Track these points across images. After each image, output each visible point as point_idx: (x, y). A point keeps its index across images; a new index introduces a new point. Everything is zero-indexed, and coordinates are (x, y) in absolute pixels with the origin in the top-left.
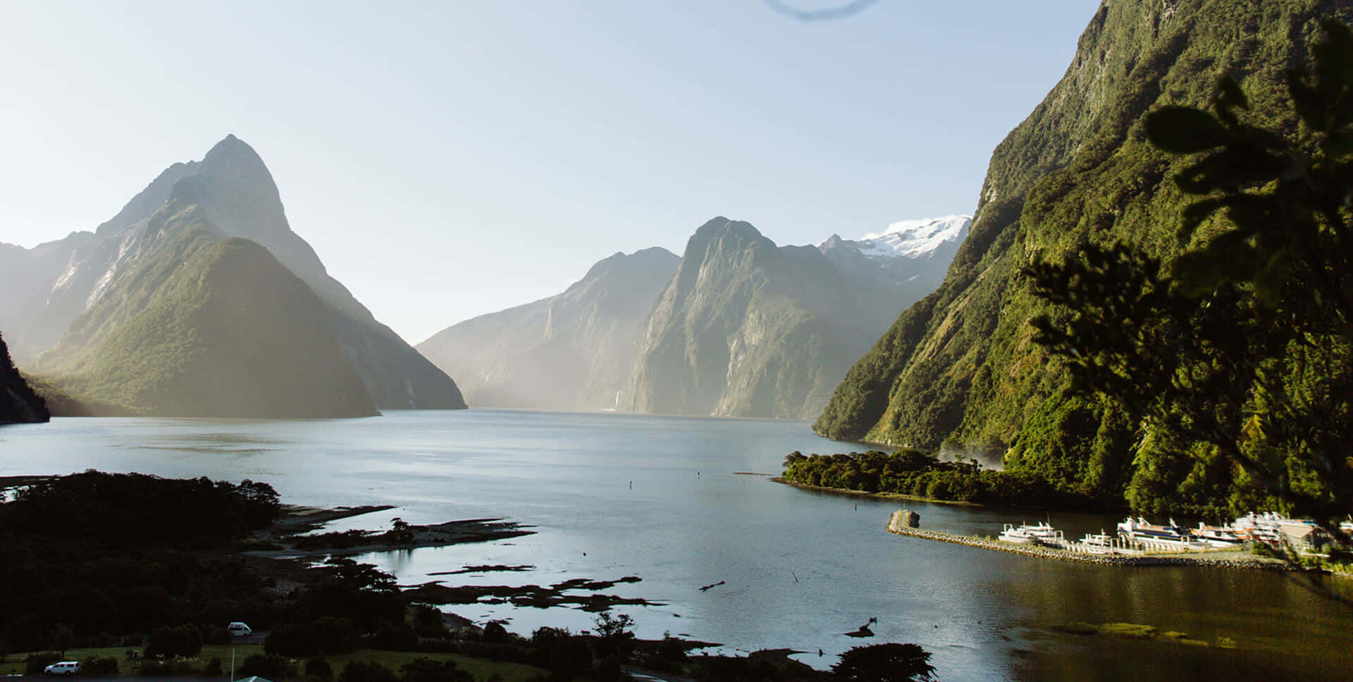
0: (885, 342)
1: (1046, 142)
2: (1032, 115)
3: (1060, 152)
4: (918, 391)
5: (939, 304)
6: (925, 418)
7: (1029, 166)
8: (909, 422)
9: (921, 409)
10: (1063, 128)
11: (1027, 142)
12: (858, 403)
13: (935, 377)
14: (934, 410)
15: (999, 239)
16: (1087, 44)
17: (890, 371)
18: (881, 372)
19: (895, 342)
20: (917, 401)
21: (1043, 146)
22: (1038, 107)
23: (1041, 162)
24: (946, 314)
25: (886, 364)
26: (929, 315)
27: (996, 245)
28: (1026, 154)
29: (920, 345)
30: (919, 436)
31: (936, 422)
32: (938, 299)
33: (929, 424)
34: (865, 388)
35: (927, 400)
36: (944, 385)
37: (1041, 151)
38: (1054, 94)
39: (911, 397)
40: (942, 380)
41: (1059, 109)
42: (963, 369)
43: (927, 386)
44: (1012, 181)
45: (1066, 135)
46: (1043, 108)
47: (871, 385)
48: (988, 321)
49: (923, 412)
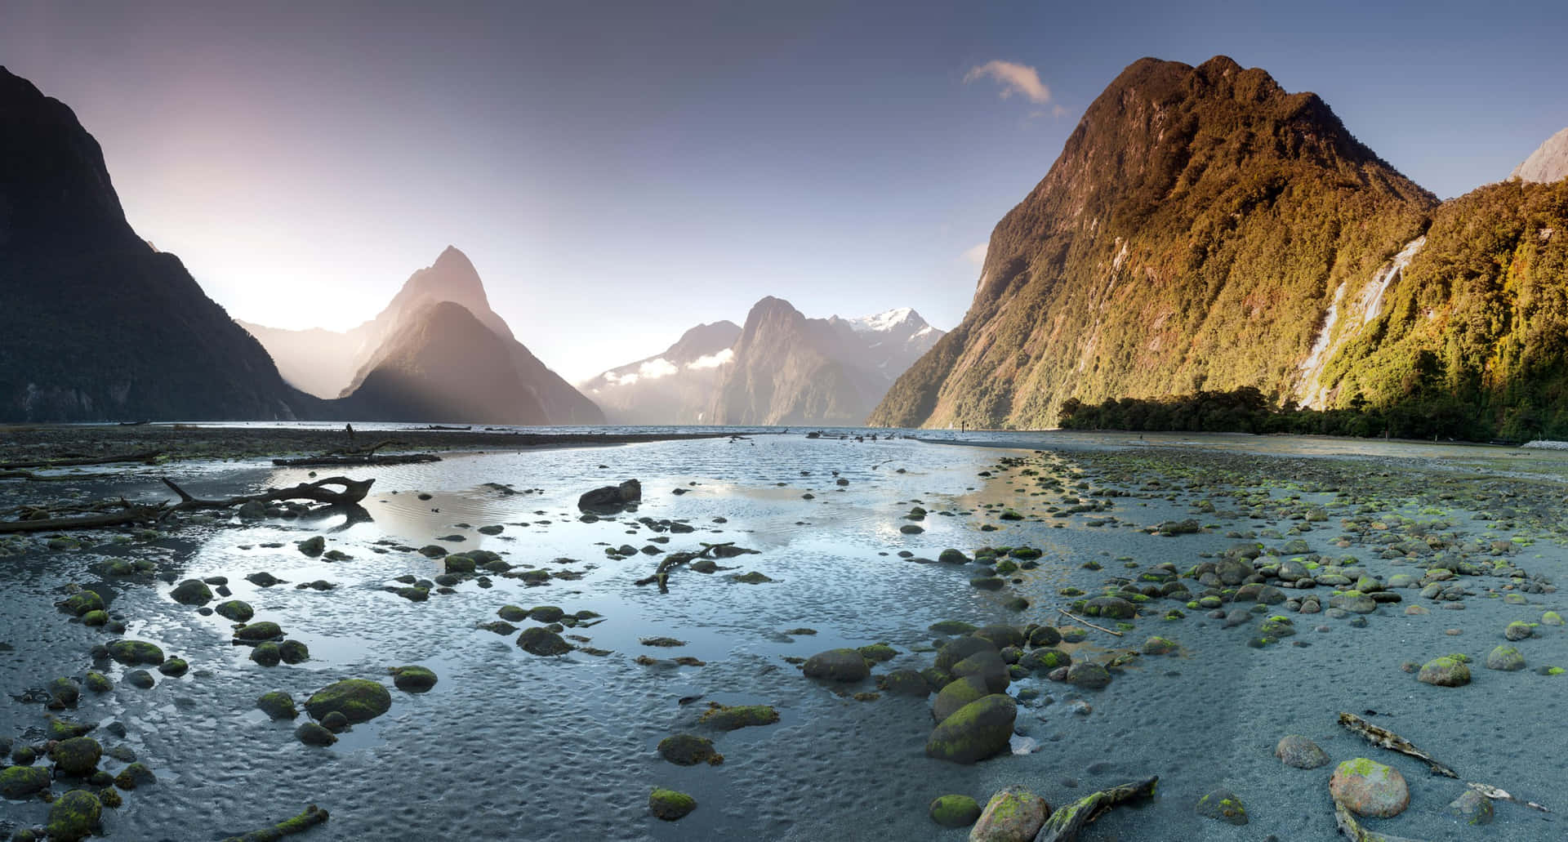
0: (933, 355)
1: (1038, 218)
2: (1026, 199)
3: (1048, 226)
4: (973, 388)
5: (972, 329)
6: (983, 407)
7: (1026, 235)
8: (969, 409)
9: (979, 400)
10: (1049, 210)
11: (1024, 218)
12: (915, 400)
13: (985, 377)
14: (990, 401)
15: (1012, 284)
16: (1073, 147)
17: (939, 377)
18: (931, 379)
19: (942, 355)
20: (975, 395)
21: (1036, 222)
22: (1030, 194)
23: (1034, 233)
24: (980, 335)
25: (934, 370)
26: (966, 337)
27: (1011, 287)
28: (1023, 227)
29: (961, 358)
30: (980, 420)
31: (993, 410)
32: (971, 325)
33: (987, 411)
34: (920, 389)
35: (983, 393)
36: (993, 383)
37: (1034, 226)
38: (1040, 186)
39: (969, 393)
40: (991, 379)
41: (1046, 196)
42: (1006, 371)
43: (980, 384)
44: (1013, 246)
45: (1052, 215)
46: (1034, 195)
47: (924, 387)
48: (1020, 337)
49: (981, 402)
